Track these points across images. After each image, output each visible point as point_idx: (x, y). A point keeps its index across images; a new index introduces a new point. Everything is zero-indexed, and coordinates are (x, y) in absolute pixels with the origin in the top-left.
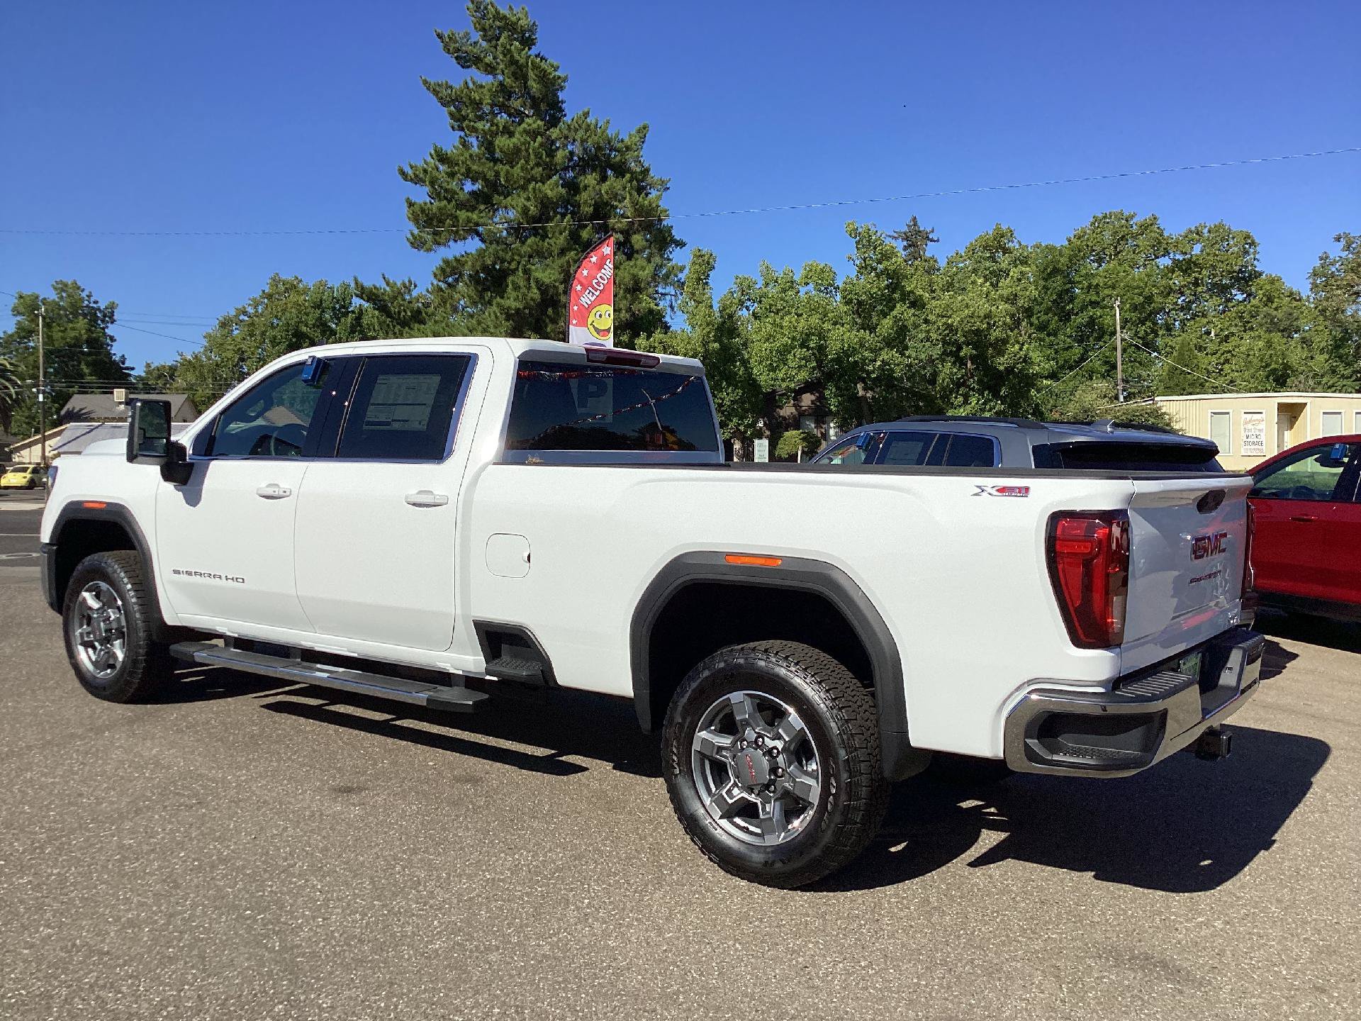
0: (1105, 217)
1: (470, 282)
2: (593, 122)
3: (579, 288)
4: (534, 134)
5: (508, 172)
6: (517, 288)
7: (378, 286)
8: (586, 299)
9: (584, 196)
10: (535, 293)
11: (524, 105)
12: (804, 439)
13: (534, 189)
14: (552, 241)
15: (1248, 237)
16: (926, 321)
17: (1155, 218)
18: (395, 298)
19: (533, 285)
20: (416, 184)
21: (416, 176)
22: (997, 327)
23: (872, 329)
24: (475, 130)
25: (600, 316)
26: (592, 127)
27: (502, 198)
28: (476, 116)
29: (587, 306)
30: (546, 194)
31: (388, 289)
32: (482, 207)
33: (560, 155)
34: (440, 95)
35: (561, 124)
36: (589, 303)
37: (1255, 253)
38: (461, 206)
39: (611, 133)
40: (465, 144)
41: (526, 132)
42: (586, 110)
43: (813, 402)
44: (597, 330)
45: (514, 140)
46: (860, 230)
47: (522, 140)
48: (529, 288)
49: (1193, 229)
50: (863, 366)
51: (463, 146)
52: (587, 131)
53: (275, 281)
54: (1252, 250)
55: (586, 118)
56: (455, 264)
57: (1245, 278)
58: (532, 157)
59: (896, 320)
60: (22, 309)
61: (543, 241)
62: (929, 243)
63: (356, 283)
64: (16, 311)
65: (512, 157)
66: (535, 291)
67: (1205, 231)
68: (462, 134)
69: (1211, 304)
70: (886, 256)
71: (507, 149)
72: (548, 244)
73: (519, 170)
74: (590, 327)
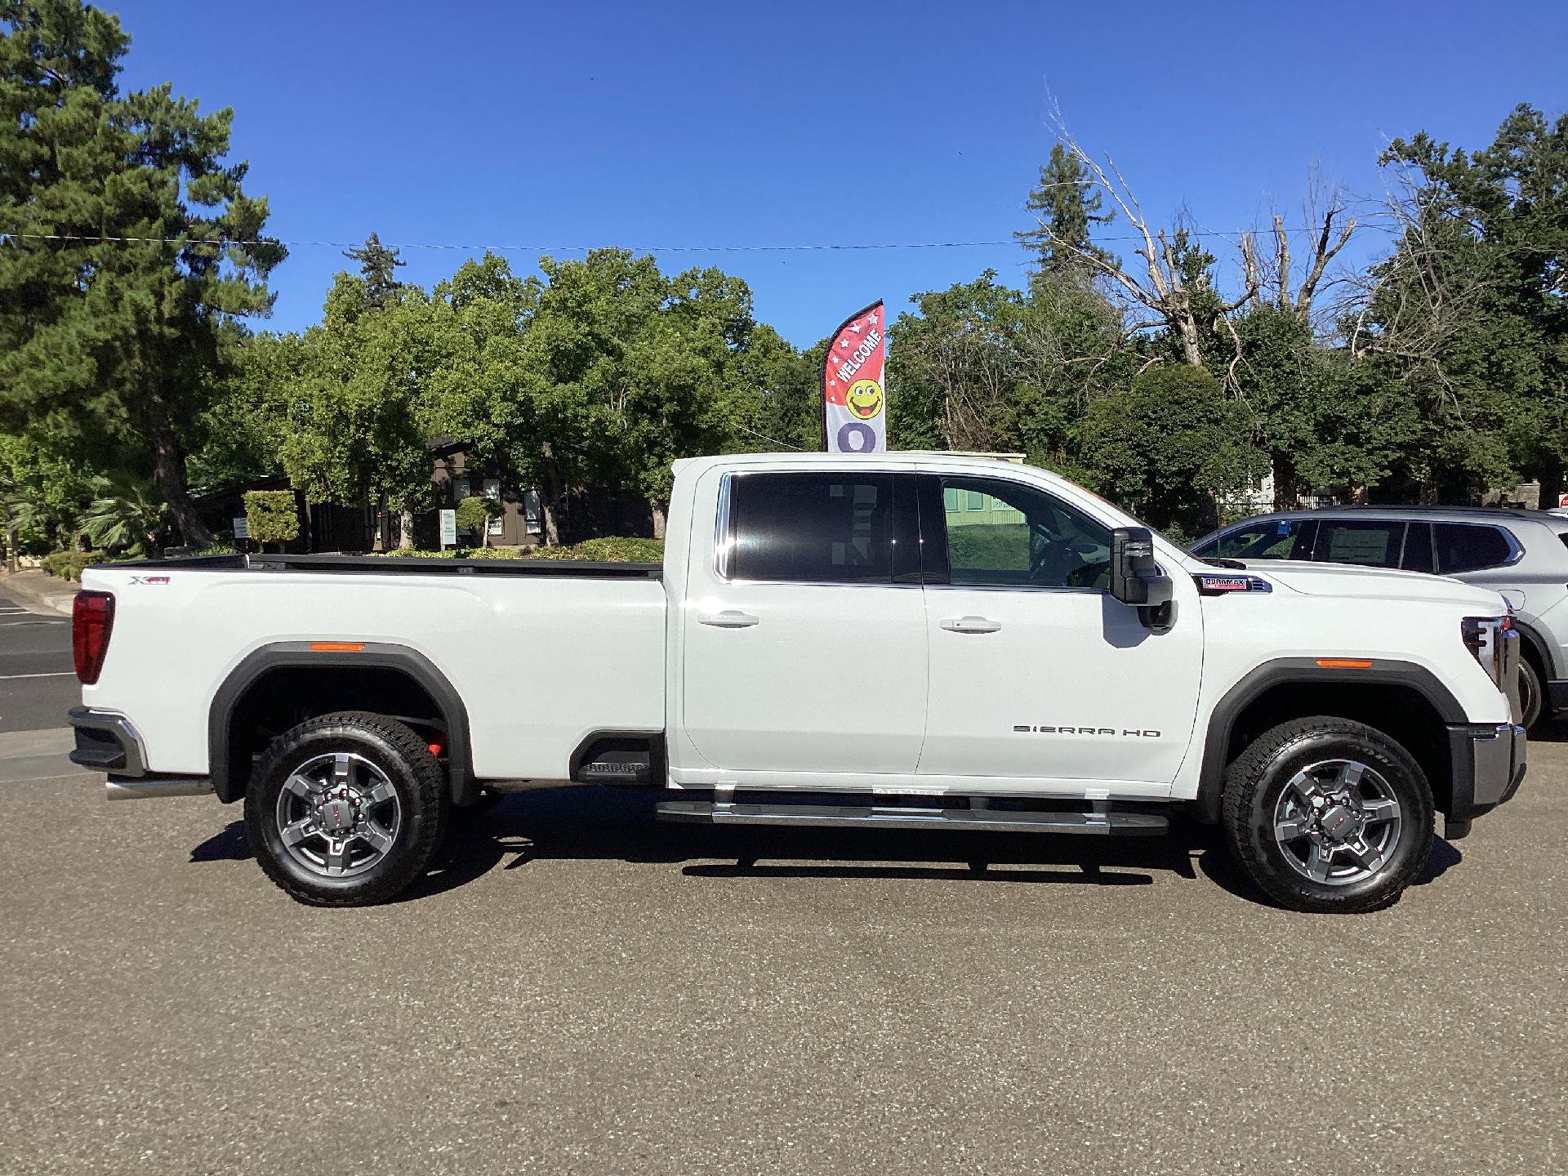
0: (602, 254)
2: (178, 100)
3: (836, 360)
8: (845, 372)
12: (488, 509)
14: (135, 251)
17: (651, 259)
25: (861, 392)
26: (176, 106)
29: (846, 381)
36: (849, 377)
37: (749, 302)
39: (200, 116)
42: (167, 85)
43: (466, 465)
44: (858, 409)
49: (689, 272)
52: (167, 110)
55: (166, 95)
57: (741, 327)
62: (395, 266)
67: (700, 275)
71: (67, 125)
72: (131, 255)
73: (86, 155)
74: (851, 405)
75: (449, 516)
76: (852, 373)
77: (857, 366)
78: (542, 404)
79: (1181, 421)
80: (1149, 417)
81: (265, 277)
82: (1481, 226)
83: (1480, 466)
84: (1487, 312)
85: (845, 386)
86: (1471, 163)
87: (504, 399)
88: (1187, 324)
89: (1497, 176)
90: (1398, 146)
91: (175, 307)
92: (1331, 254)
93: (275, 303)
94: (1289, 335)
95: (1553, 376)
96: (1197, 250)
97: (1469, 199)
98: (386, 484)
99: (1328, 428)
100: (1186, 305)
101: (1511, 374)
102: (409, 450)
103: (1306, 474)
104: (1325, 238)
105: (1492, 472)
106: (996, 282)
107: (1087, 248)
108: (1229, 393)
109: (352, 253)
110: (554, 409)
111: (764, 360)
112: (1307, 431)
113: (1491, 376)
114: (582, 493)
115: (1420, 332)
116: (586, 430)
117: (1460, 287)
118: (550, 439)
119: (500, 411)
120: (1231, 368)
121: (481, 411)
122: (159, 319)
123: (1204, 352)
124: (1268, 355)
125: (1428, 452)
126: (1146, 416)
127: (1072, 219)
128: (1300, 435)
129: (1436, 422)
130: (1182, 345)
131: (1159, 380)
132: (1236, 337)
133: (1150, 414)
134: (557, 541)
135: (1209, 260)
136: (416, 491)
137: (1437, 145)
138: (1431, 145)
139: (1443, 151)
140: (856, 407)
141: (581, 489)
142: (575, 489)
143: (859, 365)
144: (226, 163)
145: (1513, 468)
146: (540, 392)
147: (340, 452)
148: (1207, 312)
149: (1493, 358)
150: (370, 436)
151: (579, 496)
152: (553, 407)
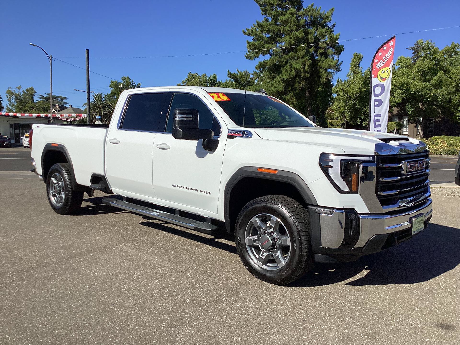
1: (267, 71)
2: (315, 8)
3: (377, 61)
4: (293, 14)
5: (284, 29)
6: (286, 71)
7: (236, 73)
8: (379, 65)
9: (310, 36)
10: (293, 73)
11: (288, 4)
12: (397, 125)
13: (294, 34)
14: (299, 53)
16: (451, 78)
18: (241, 77)
19: (293, 69)
20: (248, 36)
21: (249, 33)
23: (429, 81)
24: (270, 14)
25: (384, 72)
26: (315, 10)
27: (280, 38)
28: (271, 9)
30: (298, 36)
31: (239, 74)
32: (273, 42)
33: (302, 22)
34: (259, 2)
35: (302, 10)
38: (265, 42)
39: (321, 12)
40: (266, 20)
41: (290, 13)
42: (312, 4)
43: (398, 111)
44: (382, 78)
45: (286, 16)
46: (425, 43)
47: (289, 16)
48: (291, 71)
50: (425, 96)
51: (266, 21)
52: (312, 11)
53: (190, 75)
55: (312, 7)
56: (263, 64)
58: (292, 22)
59: (439, 77)
60: (112, 86)
61: (296, 53)
63: (229, 72)
64: (111, 87)
65: (285, 23)
66: (294, 72)
68: (265, 16)
70: (435, 53)
71: (284, 20)
72: (298, 54)
73: (288, 28)
74: (379, 77)
76: (382, 65)
77: (384, 63)
78: (413, 89)
81: (339, 57)
85: (378, 70)
91: (308, 68)
93: (342, 65)
98: (362, 118)
109: (409, 48)
114: (440, 121)
116: (429, 98)
118: (421, 102)
122: (304, 72)
134: (422, 136)
140: (381, 77)
141: (439, 119)
142: (437, 119)
143: (385, 62)
144: (330, 24)
146: (413, 86)
147: (348, 108)
150: (357, 103)
151: (438, 122)
152: (417, 91)
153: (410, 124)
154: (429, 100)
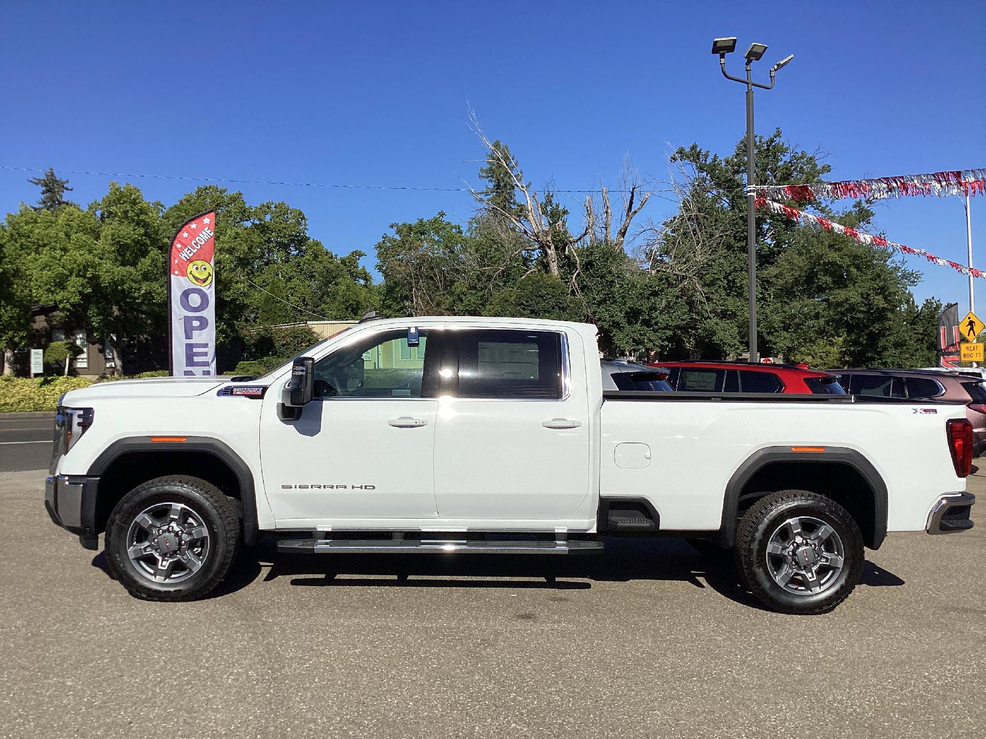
0: (206, 189)
3: (179, 246)
8: (185, 254)
12: (69, 349)
15: (300, 213)
22: (226, 270)
25: (197, 268)
29: (186, 260)
36: (188, 258)
37: (305, 225)
44: (196, 279)
49: (265, 204)
50: (129, 294)
54: (303, 222)
57: (300, 241)
59: (153, 260)
62: (65, 190)
67: (273, 206)
69: (278, 256)
74: (190, 276)
75: (37, 353)
76: (191, 255)
77: (195, 251)
78: (106, 278)
79: (543, 308)
80: (524, 305)
82: (728, 201)
83: (721, 340)
84: (728, 250)
86: (724, 164)
87: (78, 275)
88: (550, 249)
89: (737, 172)
90: (681, 152)
92: (635, 212)
94: (611, 259)
95: (767, 290)
96: (558, 206)
97: (721, 184)
99: (633, 315)
100: (549, 238)
101: (741, 287)
102: (9, 308)
103: (618, 342)
104: (631, 203)
105: (729, 345)
106: (445, 219)
107: (515, 204)
108: (573, 292)
109: (35, 181)
110: (115, 283)
111: (314, 262)
112: (620, 317)
113: (730, 288)
114: (146, 339)
115: (688, 261)
116: (138, 299)
117: (712, 235)
118: (117, 304)
119: (75, 283)
120: (574, 277)
121: (61, 283)
123: (560, 267)
124: (598, 271)
125: (693, 332)
126: (522, 304)
127: (505, 186)
128: (616, 319)
129: (697, 314)
130: (548, 263)
131: (530, 282)
132: (577, 258)
133: (524, 303)
135: (565, 212)
136: (14, 337)
137: (703, 152)
138: (700, 152)
139: (706, 156)
141: (145, 336)
142: (141, 337)
145: (741, 343)
146: (106, 272)
148: (561, 244)
149: (730, 278)
151: (144, 341)
152: (114, 282)
153: (90, 345)
154: (137, 301)
